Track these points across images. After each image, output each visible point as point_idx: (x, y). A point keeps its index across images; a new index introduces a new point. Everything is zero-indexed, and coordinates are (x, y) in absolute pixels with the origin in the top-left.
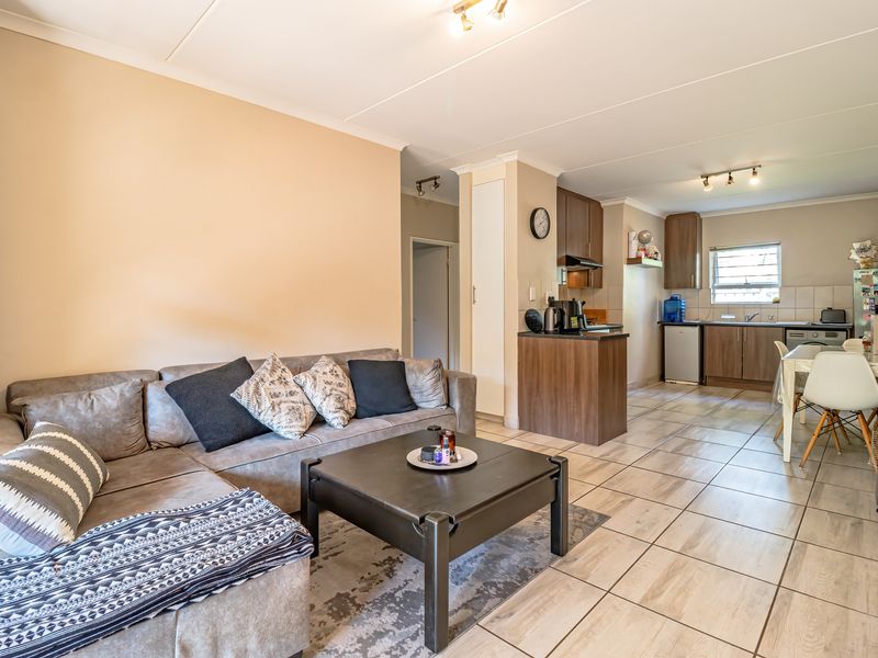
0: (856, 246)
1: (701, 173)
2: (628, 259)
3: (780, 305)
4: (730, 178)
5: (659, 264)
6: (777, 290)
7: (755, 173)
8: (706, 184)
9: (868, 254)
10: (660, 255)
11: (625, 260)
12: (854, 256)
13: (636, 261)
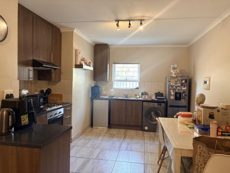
0: (172, 66)
1: (116, 18)
2: (76, 65)
3: (139, 90)
4: (130, 24)
5: (91, 68)
6: (138, 83)
7: (141, 24)
8: (118, 25)
9: (177, 70)
10: (92, 64)
11: (74, 66)
12: (172, 71)
13: (80, 66)
